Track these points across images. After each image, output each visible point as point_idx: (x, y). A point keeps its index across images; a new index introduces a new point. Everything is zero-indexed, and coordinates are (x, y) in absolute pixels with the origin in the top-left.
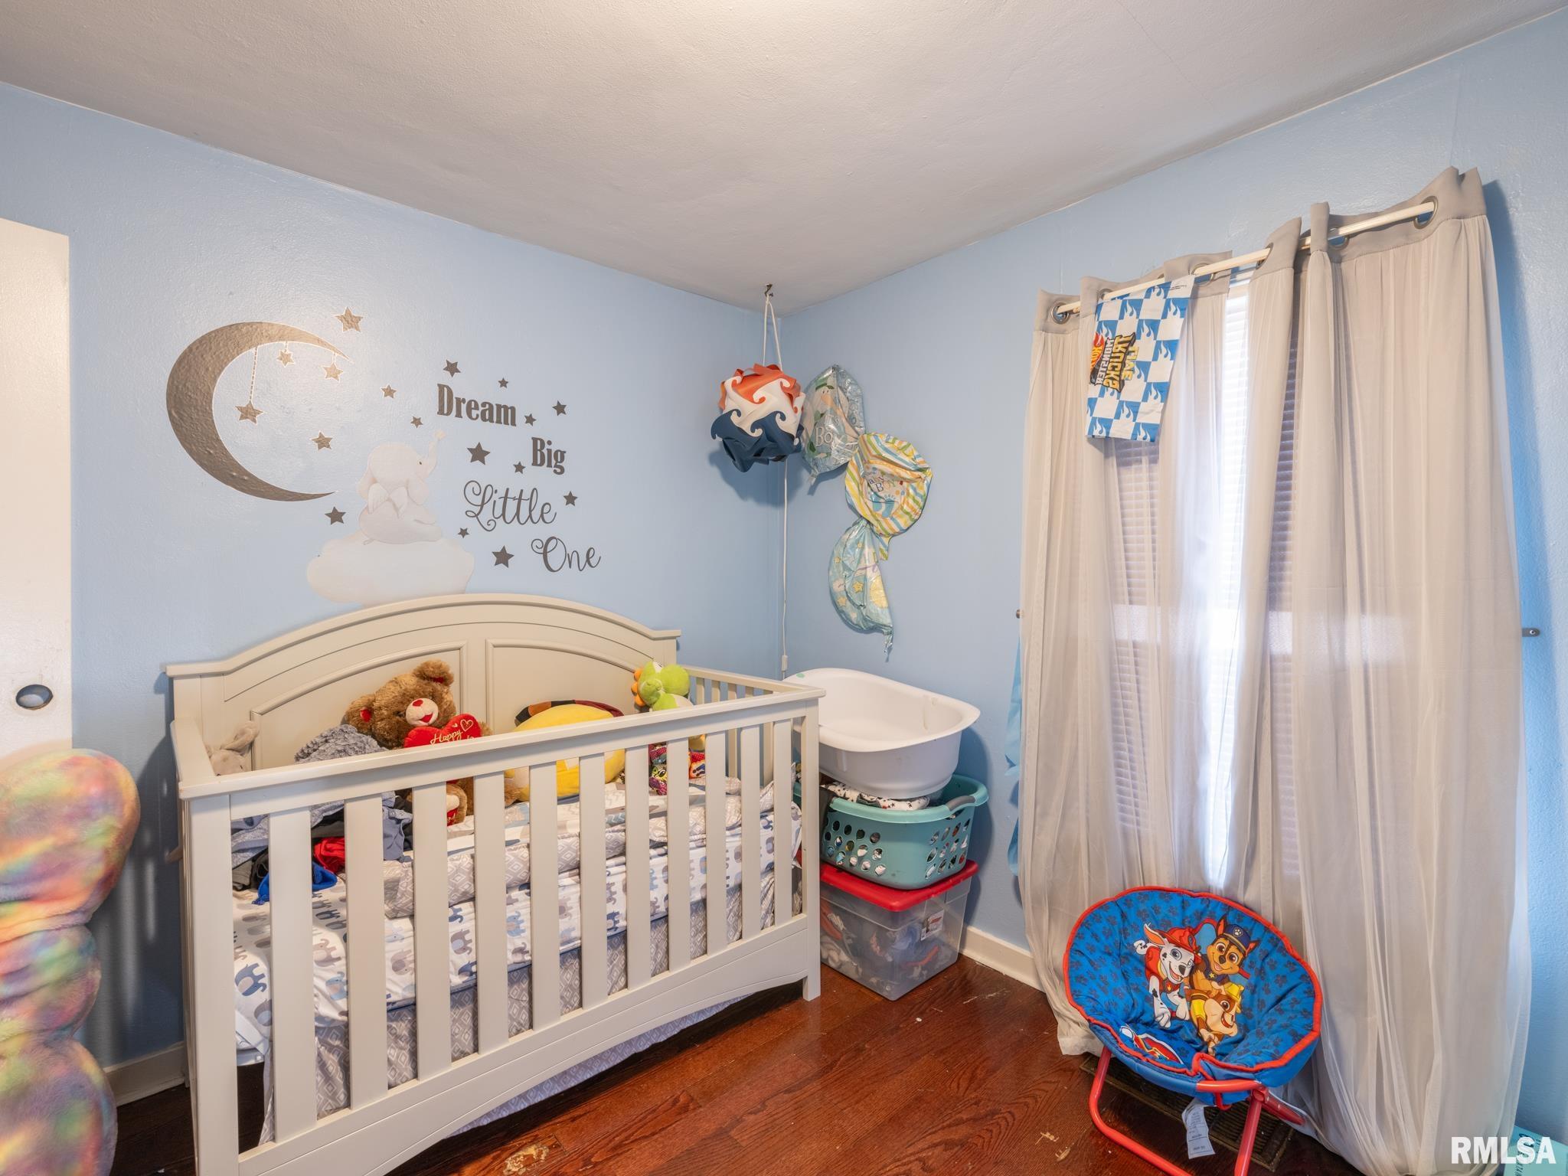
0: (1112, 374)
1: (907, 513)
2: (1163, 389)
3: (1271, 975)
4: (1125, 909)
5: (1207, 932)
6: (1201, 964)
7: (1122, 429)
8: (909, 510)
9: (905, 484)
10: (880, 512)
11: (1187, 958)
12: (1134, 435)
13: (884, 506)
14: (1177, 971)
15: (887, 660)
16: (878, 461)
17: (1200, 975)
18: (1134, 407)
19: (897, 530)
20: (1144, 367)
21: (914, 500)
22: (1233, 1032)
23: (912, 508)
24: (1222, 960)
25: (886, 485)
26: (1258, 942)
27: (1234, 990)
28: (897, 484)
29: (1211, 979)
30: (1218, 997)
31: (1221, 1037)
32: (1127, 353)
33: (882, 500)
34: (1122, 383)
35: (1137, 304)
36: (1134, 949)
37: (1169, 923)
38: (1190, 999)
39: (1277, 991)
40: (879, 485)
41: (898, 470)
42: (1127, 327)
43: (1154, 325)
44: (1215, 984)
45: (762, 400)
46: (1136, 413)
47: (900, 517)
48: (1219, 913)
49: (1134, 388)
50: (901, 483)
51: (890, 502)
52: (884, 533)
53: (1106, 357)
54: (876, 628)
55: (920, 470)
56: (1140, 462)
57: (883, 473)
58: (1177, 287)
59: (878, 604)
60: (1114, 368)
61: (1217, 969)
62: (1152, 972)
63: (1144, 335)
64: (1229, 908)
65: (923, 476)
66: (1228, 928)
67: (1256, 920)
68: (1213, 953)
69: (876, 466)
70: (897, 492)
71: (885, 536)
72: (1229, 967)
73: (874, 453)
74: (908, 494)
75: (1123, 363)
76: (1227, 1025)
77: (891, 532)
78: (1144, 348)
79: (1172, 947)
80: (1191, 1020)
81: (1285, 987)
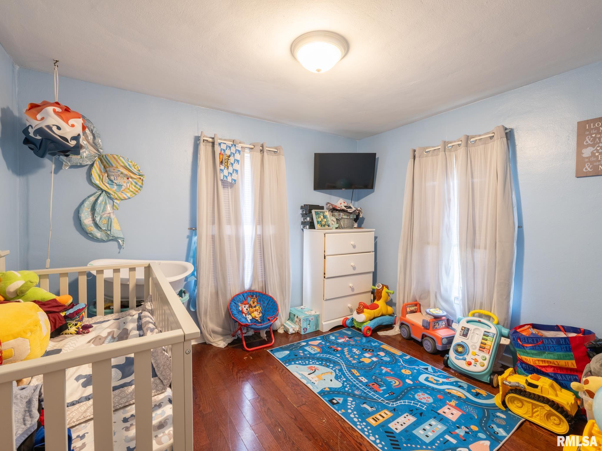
0: (226, 164)
1: (132, 191)
2: (237, 171)
3: (264, 300)
4: (235, 302)
5: (249, 298)
6: (250, 306)
7: (229, 179)
8: (133, 190)
9: (130, 179)
10: (114, 189)
11: (247, 306)
12: (232, 181)
13: (115, 187)
14: (246, 311)
15: (119, 253)
16: (122, 168)
17: (250, 308)
18: (231, 174)
19: (127, 198)
20: (232, 164)
21: (135, 186)
22: (261, 315)
23: (134, 190)
24: (254, 303)
25: (119, 178)
26: (259, 296)
27: (257, 308)
28: (125, 179)
29: (253, 308)
30: (256, 310)
31: (260, 317)
32: (228, 160)
33: (114, 184)
34: (228, 167)
35: (230, 148)
36: (240, 309)
37: (243, 301)
38: (250, 314)
39: (266, 302)
40: (115, 178)
41: (130, 173)
42: (228, 152)
43: (234, 154)
44: (254, 308)
45: (73, 126)
46: (232, 176)
47: (127, 192)
48: (249, 294)
49: (231, 170)
50: (128, 179)
51: (120, 186)
52: (118, 198)
53: (224, 159)
54: (115, 239)
55: (140, 175)
56: (228, 188)
57: (122, 173)
58: (238, 147)
59: (116, 229)
60: (226, 162)
61: (253, 305)
62: (243, 313)
63: (232, 156)
64: (251, 292)
65: (142, 178)
66: (252, 296)
67: (256, 292)
68: (251, 303)
69: (120, 170)
70: (124, 182)
71: (118, 200)
72: (256, 303)
73: (122, 165)
74: (132, 184)
75: (228, 161)
76: (259, 315)
77: (123, 198)
78: (232, 160)
79: (244, 305)
80: (253, 318)
81: (268, 301)
